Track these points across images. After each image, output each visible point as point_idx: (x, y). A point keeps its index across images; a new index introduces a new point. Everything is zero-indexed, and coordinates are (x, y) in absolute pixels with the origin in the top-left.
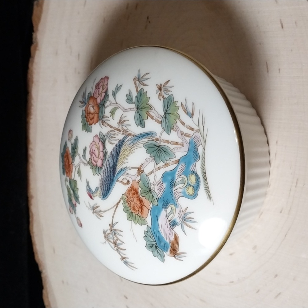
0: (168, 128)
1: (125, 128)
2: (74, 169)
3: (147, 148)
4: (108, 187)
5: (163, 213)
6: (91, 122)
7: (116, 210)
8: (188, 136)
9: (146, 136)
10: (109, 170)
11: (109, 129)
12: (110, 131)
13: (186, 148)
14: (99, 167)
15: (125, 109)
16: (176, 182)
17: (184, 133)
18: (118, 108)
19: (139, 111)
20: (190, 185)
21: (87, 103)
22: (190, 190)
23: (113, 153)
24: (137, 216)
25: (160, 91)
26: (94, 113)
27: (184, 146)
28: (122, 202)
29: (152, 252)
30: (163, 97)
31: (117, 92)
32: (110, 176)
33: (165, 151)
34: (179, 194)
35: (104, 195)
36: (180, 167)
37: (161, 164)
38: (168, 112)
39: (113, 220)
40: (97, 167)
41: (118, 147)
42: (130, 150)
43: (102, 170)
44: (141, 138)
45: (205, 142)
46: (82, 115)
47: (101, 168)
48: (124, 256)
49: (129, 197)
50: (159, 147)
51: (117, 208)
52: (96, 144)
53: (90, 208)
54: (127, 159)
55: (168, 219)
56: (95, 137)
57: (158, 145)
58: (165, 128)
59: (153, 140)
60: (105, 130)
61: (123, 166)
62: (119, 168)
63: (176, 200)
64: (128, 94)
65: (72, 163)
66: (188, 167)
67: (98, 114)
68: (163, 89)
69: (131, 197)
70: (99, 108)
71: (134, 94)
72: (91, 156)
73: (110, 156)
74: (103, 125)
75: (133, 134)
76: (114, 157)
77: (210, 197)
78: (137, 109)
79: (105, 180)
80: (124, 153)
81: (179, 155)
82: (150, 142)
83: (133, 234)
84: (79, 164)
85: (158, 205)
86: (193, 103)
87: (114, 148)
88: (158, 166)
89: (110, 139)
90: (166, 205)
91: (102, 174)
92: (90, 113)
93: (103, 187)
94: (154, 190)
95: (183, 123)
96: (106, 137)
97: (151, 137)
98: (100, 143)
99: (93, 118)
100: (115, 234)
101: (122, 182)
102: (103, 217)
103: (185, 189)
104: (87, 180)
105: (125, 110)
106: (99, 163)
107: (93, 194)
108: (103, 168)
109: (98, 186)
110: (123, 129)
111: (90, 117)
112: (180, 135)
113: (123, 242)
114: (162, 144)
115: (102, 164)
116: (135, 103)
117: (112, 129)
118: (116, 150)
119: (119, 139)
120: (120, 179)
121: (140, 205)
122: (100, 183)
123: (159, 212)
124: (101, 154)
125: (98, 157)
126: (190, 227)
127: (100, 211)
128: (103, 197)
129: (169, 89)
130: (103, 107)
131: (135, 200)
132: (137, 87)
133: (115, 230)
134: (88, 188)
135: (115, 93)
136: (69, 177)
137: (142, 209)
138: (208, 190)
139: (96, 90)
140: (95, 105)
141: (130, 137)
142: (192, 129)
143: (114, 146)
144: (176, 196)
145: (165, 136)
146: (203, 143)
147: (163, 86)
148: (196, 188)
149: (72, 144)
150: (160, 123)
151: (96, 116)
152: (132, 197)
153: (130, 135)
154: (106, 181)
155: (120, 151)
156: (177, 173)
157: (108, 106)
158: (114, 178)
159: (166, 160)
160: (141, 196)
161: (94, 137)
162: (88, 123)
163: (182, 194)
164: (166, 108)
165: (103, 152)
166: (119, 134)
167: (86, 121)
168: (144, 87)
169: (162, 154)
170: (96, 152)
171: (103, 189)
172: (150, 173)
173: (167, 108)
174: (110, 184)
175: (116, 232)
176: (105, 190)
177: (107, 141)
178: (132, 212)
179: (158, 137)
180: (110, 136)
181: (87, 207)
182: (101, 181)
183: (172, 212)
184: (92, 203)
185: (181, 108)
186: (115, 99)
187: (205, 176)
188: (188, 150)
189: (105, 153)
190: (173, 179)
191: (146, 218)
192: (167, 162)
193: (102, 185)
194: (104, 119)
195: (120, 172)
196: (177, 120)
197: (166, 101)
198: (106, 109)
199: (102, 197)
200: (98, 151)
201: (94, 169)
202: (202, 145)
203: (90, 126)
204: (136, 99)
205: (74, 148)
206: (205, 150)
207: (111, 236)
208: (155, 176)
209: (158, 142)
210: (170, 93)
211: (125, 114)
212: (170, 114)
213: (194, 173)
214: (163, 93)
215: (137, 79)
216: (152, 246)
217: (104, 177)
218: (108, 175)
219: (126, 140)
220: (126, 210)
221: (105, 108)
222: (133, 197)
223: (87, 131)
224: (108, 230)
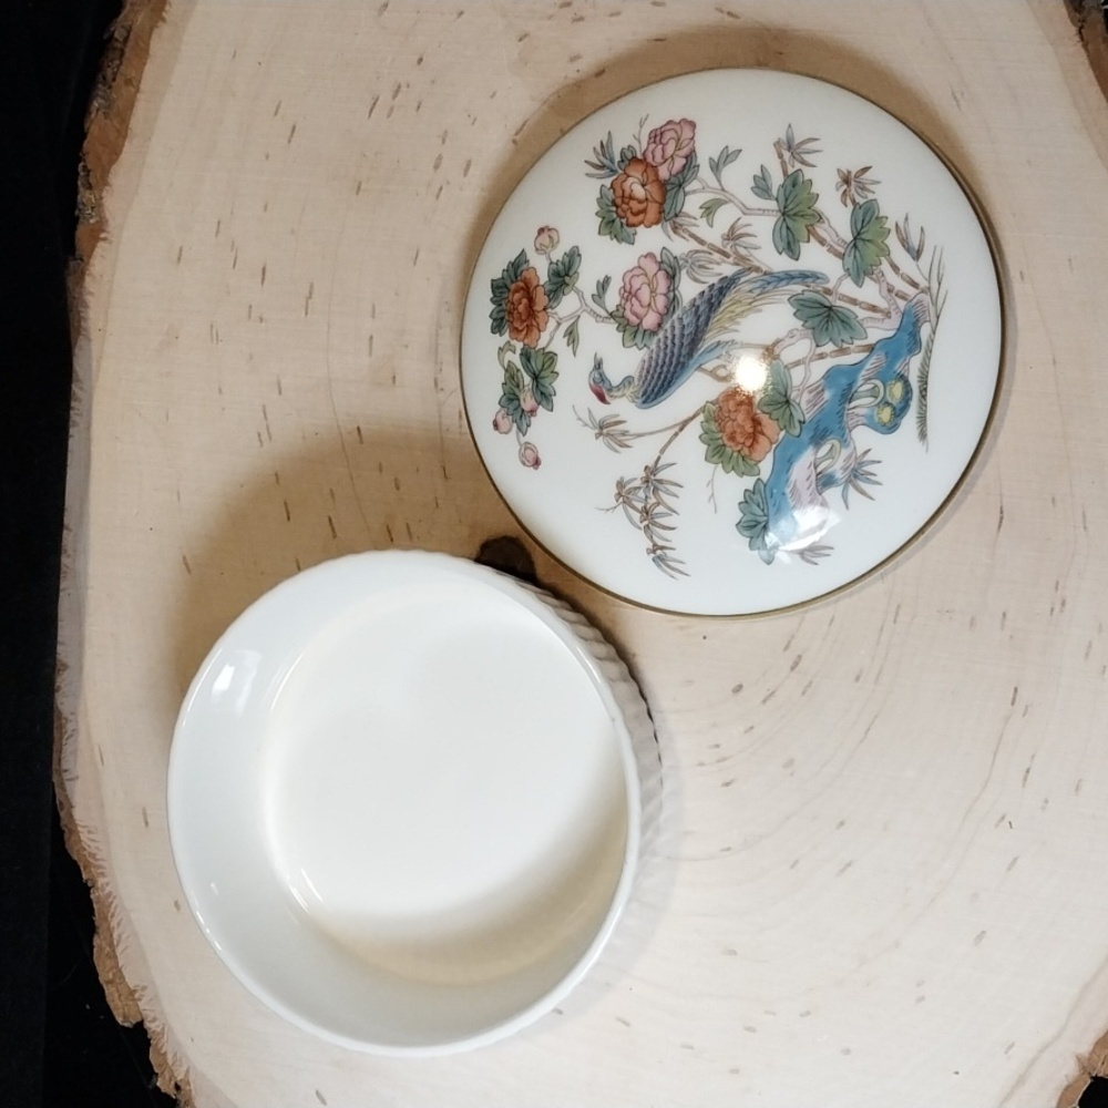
0: (859, 273)
1: (742, 251)
2: (552, 324)
3: (800, 307)
4: (664, 380)
5: (808, 456)
6: (633, 219)
7: (676, 434)
8: (903, 297)
9: (799, 280)
10: (677, 341)
11: (694, 245)
12: (697, 252)
13: (895, 322)
14: (645, 331)
15: (748, 206)
16: (856, 391)
17: (896, 290)
18: (726, 202)
19: (787, 220)
20: (888, 404)
21: (620, 172)
22: (886, 414)
23: (698, 302)
24: (735, 454)
25: (845, 187)
26: (647, 199)
27: (890, 317)
28: (701, 418)
29: (748, 539)
30: (854, 201)
31: (725, 164)
32: (679, 356)
33: (843, 321)
34: (857, 419)
35: (648, 397)
36: (873, 359)
37: (829, 347)
38: (863, 236)
39: (659, 458)
40: (641, 330)
41: (715, 292)
42: (750, 303)
43: (655, 339)
44: (784, 282)
45: (938, 317)
46: (599, 196)
47: (654, 333)
48: (660, 543)
49: (725, 408)
50: (830, 308)
51: (681, 430)
52: (646, 275)
53: (589, 422)
54: (738, 323)
55: (816, 468)
56: (646, 257)
57: (827, 304)
58: (851, 271)
59: (817, 292)
60: (680, 247)
61: (724, 337)
62: (710, 339)
63: (847, 431)
64: (759, 174)
65: (545, 309)
66: (891, 364)
67: (661, 204)
68: (853, 183)
69: (730, 411)
70: (664, 192)
71: (777, 180)
72: (623, 302)
73: (688, 308)
74: (675, 232)
75: (764, 269)
76: (699, 313)
77: (923, 435)
78: (783, 214)
79: (660, 362)
80: (732, 308)
81: (875, 334)
82: (808, 295)
83: (713, 494)
84: (578, 313)
85: (799, 436)
86: (922, 229)
87: (703, 292)
88: (819, 350)
89: (696, 269)
90: (818, 438)
91: (653, 346)
92: (631, 198)
93: (649, 377)
94: (798, 401)
95: (895, 268)
96: (681, 262)
97: (813, 285)
98: (661, 275)
99: (644, 211)
100: (656, 490)
101: (712, 373)
102: (628, 447)
103: (873, 411)
104: (598, 357)
105: (746, 211)
106: (650, 321)
107: (610, 390)
108: (661, 335)
109: (632, 374)
110: (736, 253)
111: (631, 208)
112: (885, 292)
113: (674, 512)
114: (839, 303)
115: (659, 325)
116: (777, 199)
117: (705, 248)
118: (710, 299)
119: (720, 274)
120: (709, 366)
121: (751, 430)
122: (643, 368)
123: (799, 451)
124: (661, 302)
125: (649, 305)
126: (863, 493)
127: (624, 433)
128: (644, 402)
129: (868, 187)
130: (678, 191)
131: (740, 417)
132: (783, 164)
133: (660, 481)
134: (597, 376)
135: (718, 165)
136: (526, 341)
137: (755, 440)
138: (922, 419)
139: (653, 146)
140: (650, 180)
141: (754, 275)
142: (914, 285)
143: (704, 287)
144: (850, 422)
145: (848, 288)
146: (933, 319)
147: (855, 177)
148: (899, 412)
149: (551, 263)
150: (842, 256)
151: (653, 209)
152: (733, 409)
153: (757, 269)
154: (662, 367)
155: (720, 302)
156: (863, 373)
157: (694, 192)
158: (691, 362)
159: (843, 341)
160: (758, 411)
161: (643, 259)
162: (624, 221)
163: (865, 421)
164: (859, 227)
165: (668, 298)
166: (724, 262)
167: (615, 215)
168: (805, 168)
169: (836, 326)
170: (645, 294)
171: (647, 382)
172: (797, 363)
173: (862, 227)
174: (675, 372)
175: (659, 486)
176: (655, 387)
177: (684, 272)
178: (724, 445)
179: (830, 286)
180: (695, 263)
181: (580, 419)
182: (646, 364)
183: (830, 454)
184: (601, 411)
185: (893, 233)
186: (719, 181)
187: (926, 389)
188: (897, 327)
189: (673, 302)
190: (850, 386)
191: (760, 461)
192: (845, 346)
193: (648, 372)
194: (678, 220)
195: (710, 350)
196: (883, 259)
197: (861, 212)
198: (687, 198)
199: (639, 401)
200: (651, 292)
201: (627, 333)
202: (930, 321)
203: (631, 230)
204: (782, 190)
205: (563, 273)
206: (934, 333)
207: (641, 494)
208: (808, 371)
209: (830, 298)
210: (871, 196)
211: (745, 220)
212: (868, 244)
213: (903, 379)
214: (853, 191)
215: (785, 147)
216: (755, 526)
217: (658, 356)
218: (672, 352)
219: (743, 280)
220: (707, 437)
221: (685, 194)
222: (735, 411)
223: (618, 241)
224: (635, 479)
